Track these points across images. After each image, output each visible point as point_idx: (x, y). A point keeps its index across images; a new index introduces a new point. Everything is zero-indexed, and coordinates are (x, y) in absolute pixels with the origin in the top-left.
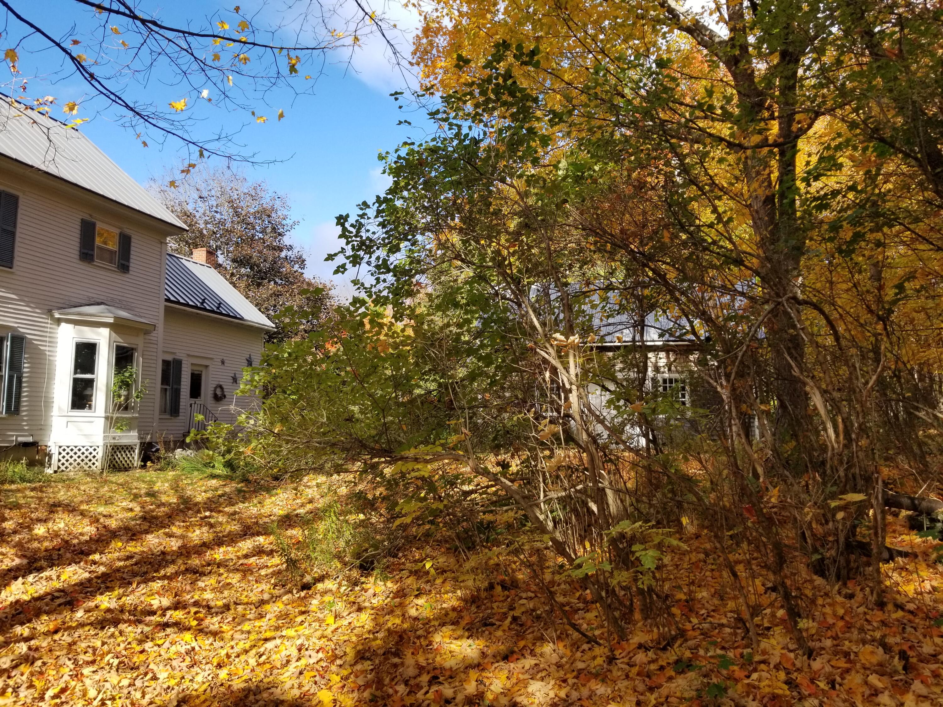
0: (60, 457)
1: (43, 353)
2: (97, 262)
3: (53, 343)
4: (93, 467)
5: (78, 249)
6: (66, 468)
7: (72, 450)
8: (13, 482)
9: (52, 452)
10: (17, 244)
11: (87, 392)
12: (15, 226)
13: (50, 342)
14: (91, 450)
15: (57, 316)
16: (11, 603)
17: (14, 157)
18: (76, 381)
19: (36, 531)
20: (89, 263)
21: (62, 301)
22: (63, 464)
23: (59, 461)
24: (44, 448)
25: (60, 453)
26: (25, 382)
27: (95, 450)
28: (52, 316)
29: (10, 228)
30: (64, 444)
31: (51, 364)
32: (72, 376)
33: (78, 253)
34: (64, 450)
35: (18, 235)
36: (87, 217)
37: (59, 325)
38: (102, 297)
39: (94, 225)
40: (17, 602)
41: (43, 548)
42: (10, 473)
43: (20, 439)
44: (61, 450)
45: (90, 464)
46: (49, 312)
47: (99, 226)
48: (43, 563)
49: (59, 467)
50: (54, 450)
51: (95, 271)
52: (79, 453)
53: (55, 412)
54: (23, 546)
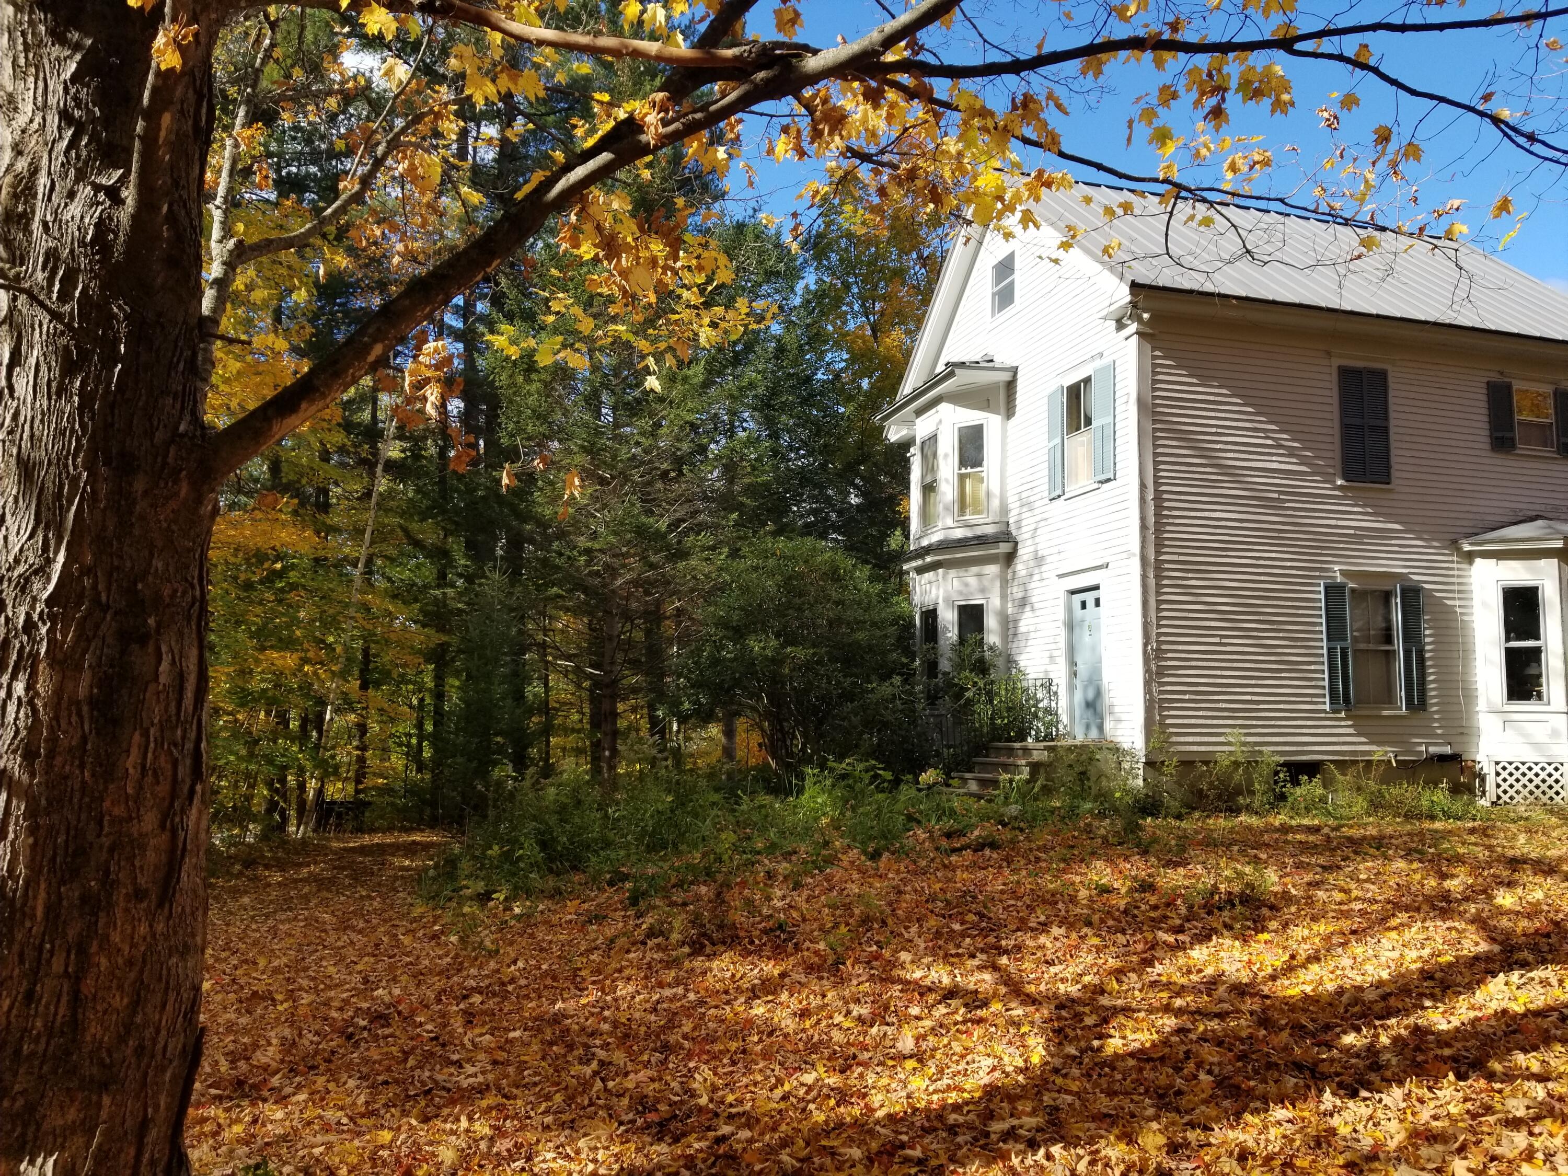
0: (1499, 780)
1: (1451, 610)
2: (1522, 449)
3: (1464, 593)
4: (1558, 799)
5: (1487, 433)
6: (1511, 798)
7: (1517, 769)
8: (1432, 818)
9: (1485, 771)
10: (1393, 445)
11: (1532, 671)
12: (1386, 419)
13: (1460, 592)
14: (1550, 769)
15: (1467, 548)
16: (1496, 1012)
17: (1374, 312)
18: (1510, 653)
19: (1499, 901)
20: (1508, 452)
21: (1471, 523)
22: (1505, 792)
23: (1498, 786)
24: (1470, 764)
25: (1498, 774)
26: (1430, 658)
27: (1556, 769)
28: (1459, 550)
29: (1379, 423)
30: (1504, 758)
31: (1466, 626)
32: (1504, 645)
33: (1488, 440)
34: (1504, 768)
35: (1392, 430)
36: (1495, 377)
37: (1471, 563)
38: (1537, 507)
39: (1509, 387)
40: (1505, 1012)
41: (1519, 931)
42: (1425, 803)
43: (1432, 749)
44: (1499, 768)
45: (1551, 793)
46: (1454, 544)
47: (1517, 385)
48: (1526, 955)
49: (1499, 797)
50: (1488, 769)
51: (1520, 464)
52: (1530, 775)
53: (1481, 705)
54: (1485, 923)
